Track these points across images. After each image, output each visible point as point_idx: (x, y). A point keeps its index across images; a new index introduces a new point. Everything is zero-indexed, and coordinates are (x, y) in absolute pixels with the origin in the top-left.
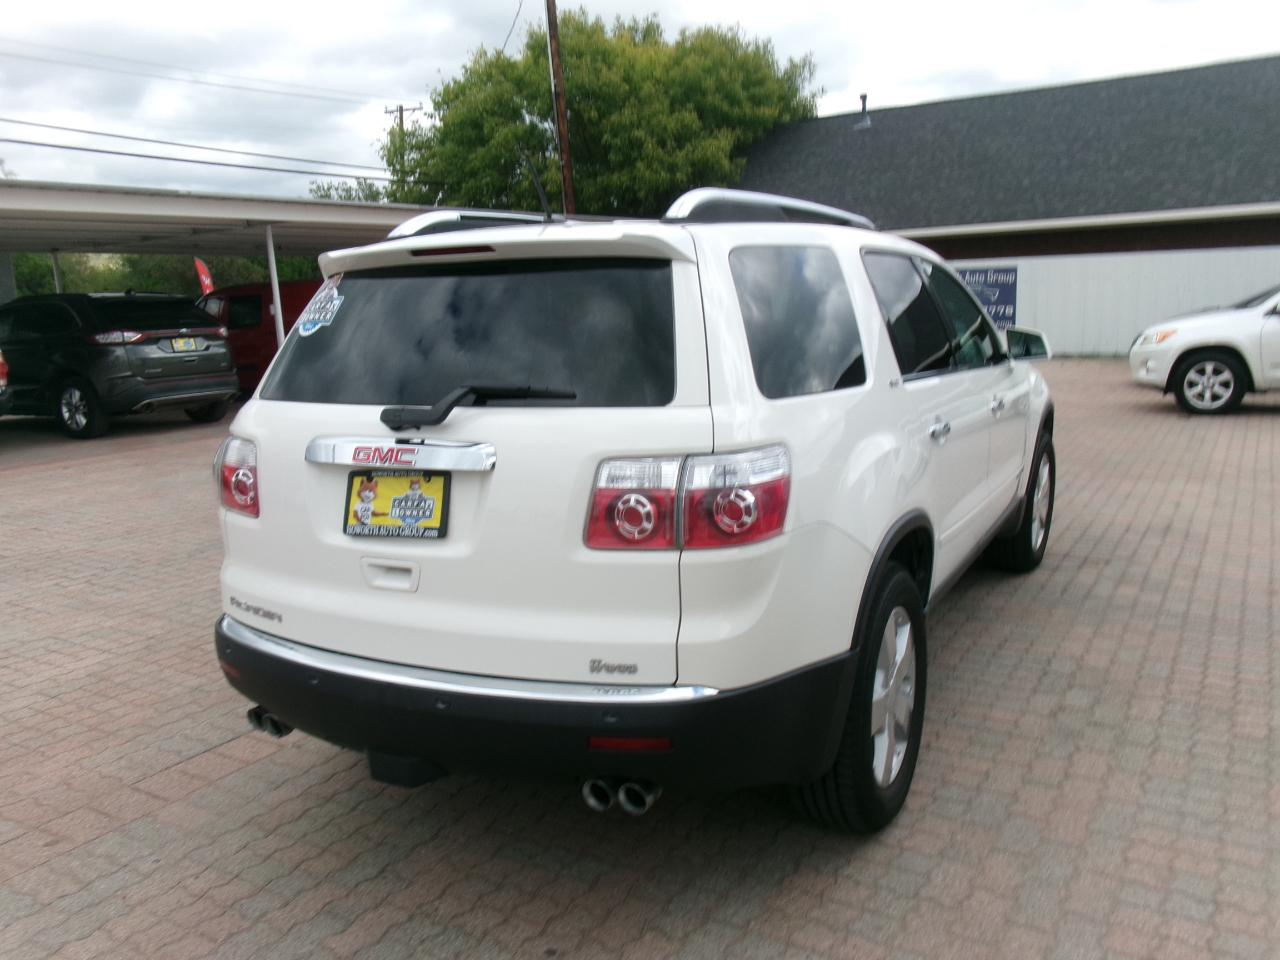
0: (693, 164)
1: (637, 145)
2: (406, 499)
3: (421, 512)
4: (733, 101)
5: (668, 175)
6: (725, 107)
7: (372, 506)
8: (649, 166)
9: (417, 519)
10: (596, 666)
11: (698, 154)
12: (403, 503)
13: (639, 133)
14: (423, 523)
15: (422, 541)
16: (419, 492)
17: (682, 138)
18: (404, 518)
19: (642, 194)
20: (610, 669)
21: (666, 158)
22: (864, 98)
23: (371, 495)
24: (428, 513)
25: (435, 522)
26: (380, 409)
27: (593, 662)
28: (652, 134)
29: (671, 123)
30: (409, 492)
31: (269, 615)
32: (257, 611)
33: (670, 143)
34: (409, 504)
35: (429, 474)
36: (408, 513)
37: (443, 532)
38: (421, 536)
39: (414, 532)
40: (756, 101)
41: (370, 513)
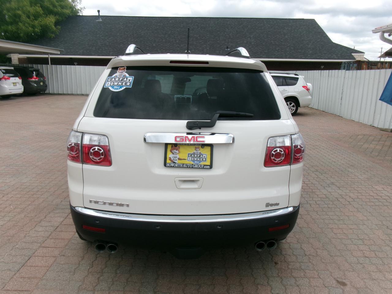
0: (41, 26)
1: (19, 16)
2: (194, 154)
3: (201, 159)
4: (54, 6)
5: (32, 29)
6: (51, 7)
7: (178, 156)
8: (24, 25)
9: (200, 161)
10: (268, 205)
11: (43, 23)
12: (193, 156)
13: (19, 12)
14: (203, 163)
15: (204, 170)
16: (199, 152)
17: (36, 16)
18: (194, 161)
19: (22, 35)
20: (272, 205)
21: (31, 23)
22: (99, 11)
23: (177, 152)
24: (204, 160)
25: (208, 163)
26: (186, 122)
27: (267, 204)
28: (24, 13)
29: (31, 10)
30: (195, 151)
31: (122, 205)
32: (111, 204)
33: (32, 17)
34: (196, 156)
35: (204, 145)
36: (196, 159)
37: (211, 166)
38: (203, 168)
39: (199, 166)
40: (62, 7)
41: (177, 159)
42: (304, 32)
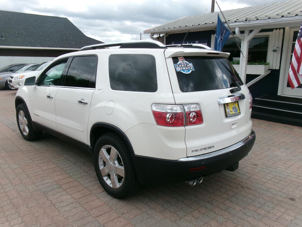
16: (235, 106)
23: (229, 107)
24: (237, 110)
31: (210, 148)
32: (205, 149)
37: (240, 113)
42: (64, 27)
